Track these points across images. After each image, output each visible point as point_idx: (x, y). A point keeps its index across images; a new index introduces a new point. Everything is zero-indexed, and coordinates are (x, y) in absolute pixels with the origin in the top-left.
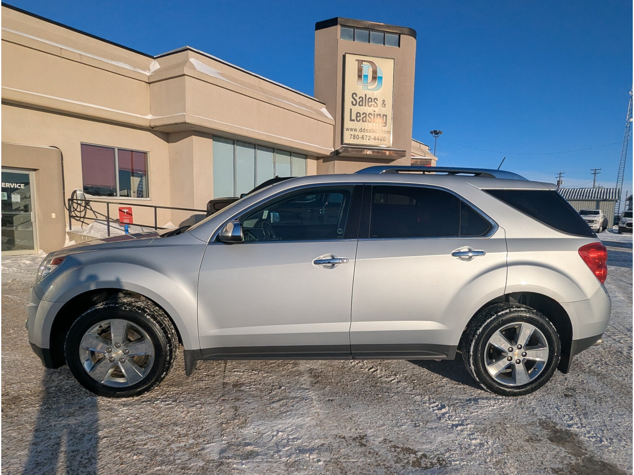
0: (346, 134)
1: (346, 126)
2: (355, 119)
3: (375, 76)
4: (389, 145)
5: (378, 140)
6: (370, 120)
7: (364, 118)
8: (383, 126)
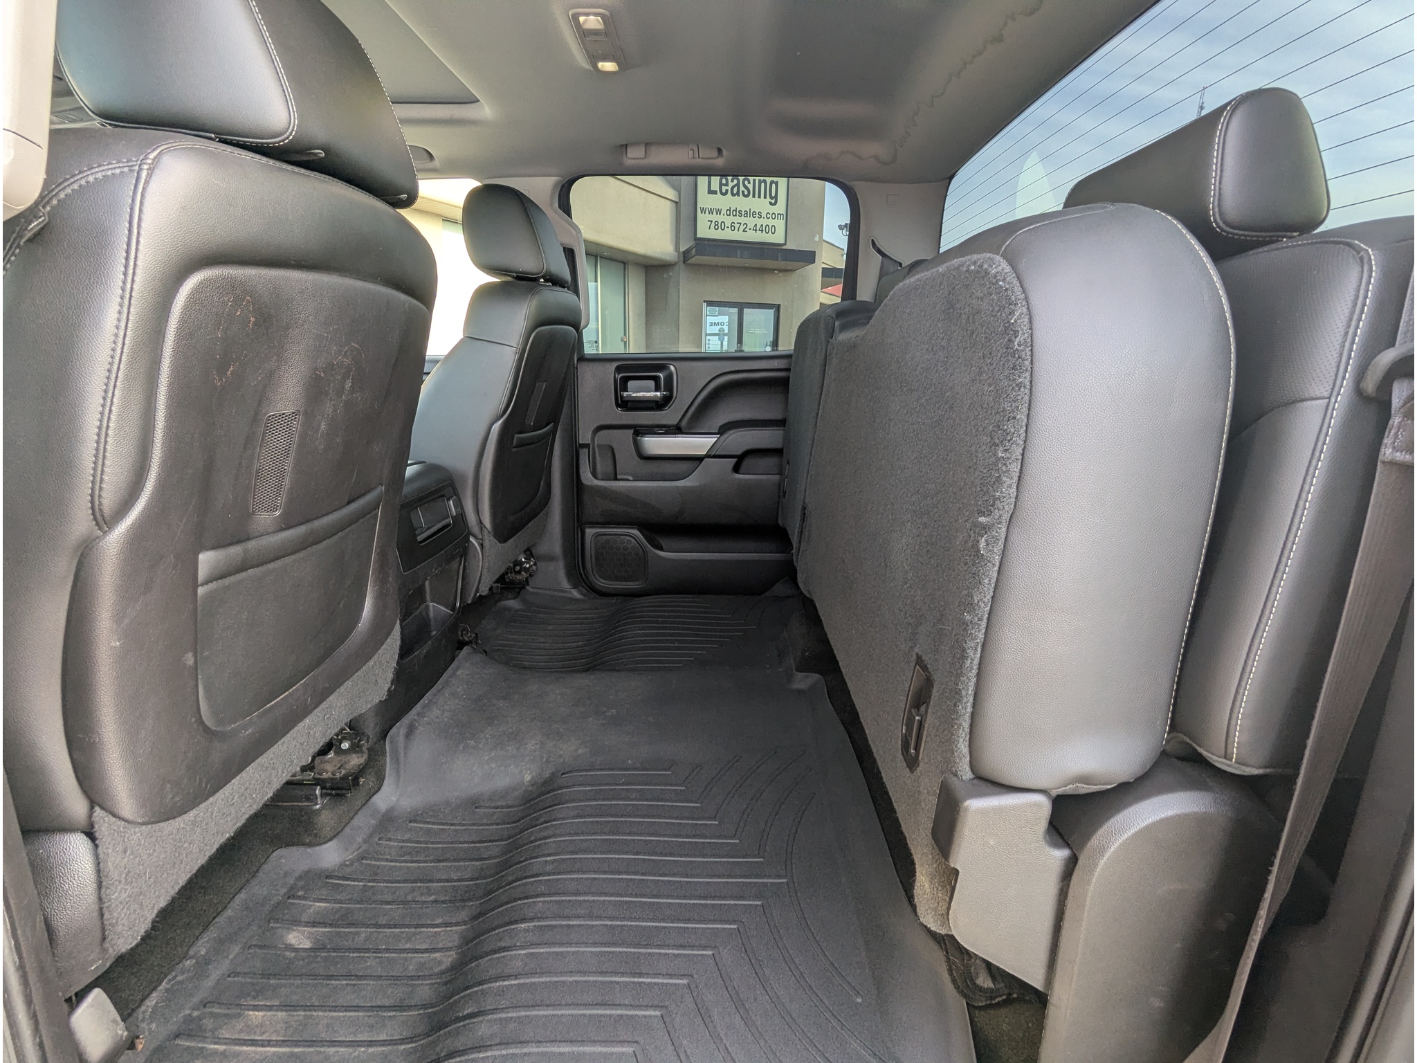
0: (702, 219)
1: (699, 205)
2: (718, 189)
4: (783, 242)
5: (762, 231)
6: (746, 193)
7: (736, 188)
8: (771, 203)
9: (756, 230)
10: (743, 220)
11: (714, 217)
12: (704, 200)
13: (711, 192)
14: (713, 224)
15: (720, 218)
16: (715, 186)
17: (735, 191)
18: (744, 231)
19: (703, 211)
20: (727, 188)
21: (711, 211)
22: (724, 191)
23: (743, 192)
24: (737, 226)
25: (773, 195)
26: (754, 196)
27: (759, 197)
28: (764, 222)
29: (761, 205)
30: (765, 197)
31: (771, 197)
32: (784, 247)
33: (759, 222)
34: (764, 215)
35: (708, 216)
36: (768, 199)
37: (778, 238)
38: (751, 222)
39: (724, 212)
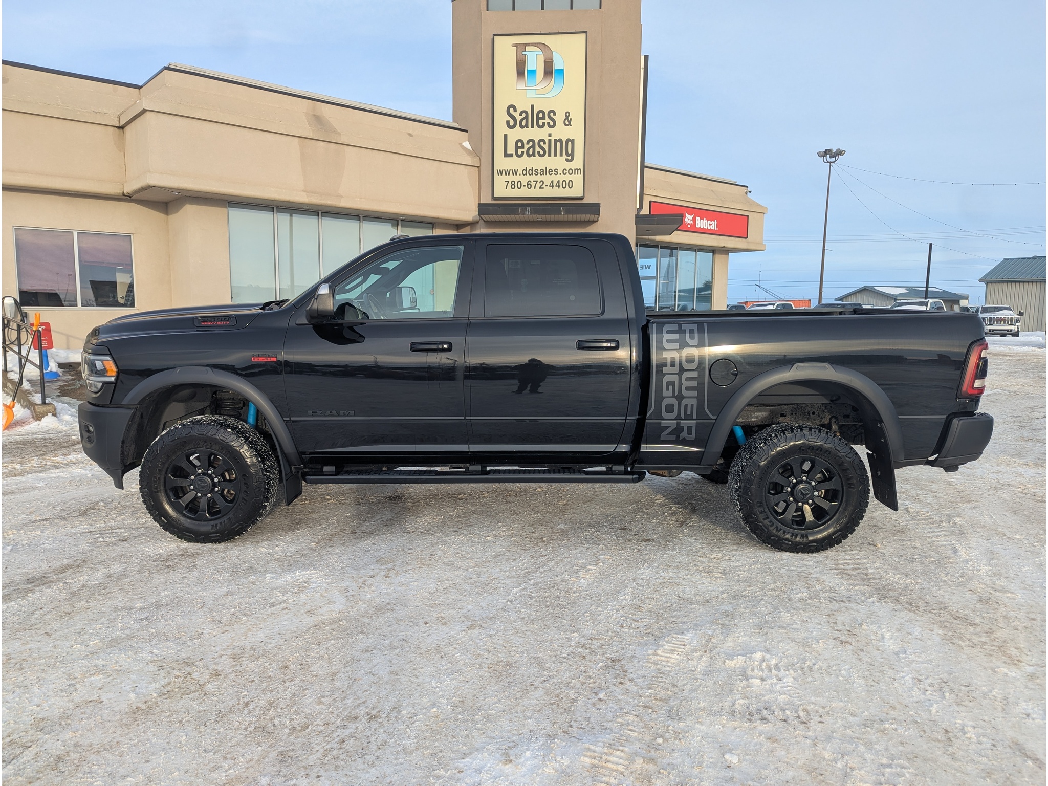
0: (500, 181)
1: (496, 168)
2: (513, 152)
3: (551, 70)
4: (581, 195)
5: (559, 186)
6: (542, 153)
7: (532, 149)
8: (567, 160)
9: (553, 186)
10: (539, 178)
11: (511, 178)
12: (502, 163)
13: (507, 155)
14: (510, 184)
15: (516, 178)
16: (511, 150)
17: (531, 152)
18: (540, 188)
19: (500, 173)
20: (522, 150)
21: (507, 173)
22: (520, 153)
23: (539, 152)
24: (533, 184)
25: (570, 152)
26: (550, 155)
27: (555, 155)
28: (561, 178)
31: (567, 154)
32: (584, 201)
33: (555, 178)
34: (560, 171)
35: (504, 177)
36: (565, 156)
37: (576, 191)
38: (547, 179)
39: (520, 172)
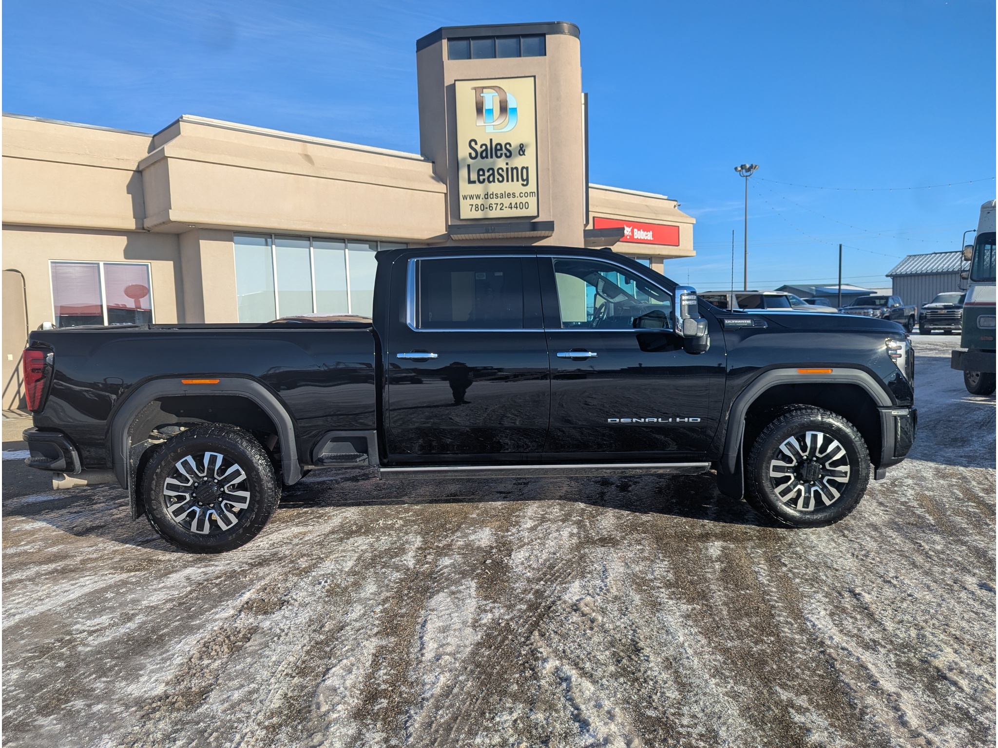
0: (465, 204)
1: (462, 193)
2: (476, 180)
3: (506, 109)
4: (536, 214)
5: (517, 208)
6: (501, 179)
7: (492, 176)
8: (523, 185)
9: (511, 208)
10: (499, 201)
11: (475, 201)
12: (465, 188)
13: (470, 182)
14: (474, 207)
15: (479, 202)
16: (474, 177)
17: (491, 179)
18: (501, 209)
19: (465, 197)
20: (484, 177)
21: (471, 197)
22: (481, 180)
23: (498, 179)
24: (494, 206)
25: (525, 177)
26: (508, 181)
27: (512, 180)
28: (518, 200)
29: (515, 187)
30: (518, 180)
31: (523, 180)
32: (539, 220)
34: (517, 194)
35: (469, 201)
36: (521, 181)
37: (531, 211)
38: (506, 201)
39: (482, 196)
